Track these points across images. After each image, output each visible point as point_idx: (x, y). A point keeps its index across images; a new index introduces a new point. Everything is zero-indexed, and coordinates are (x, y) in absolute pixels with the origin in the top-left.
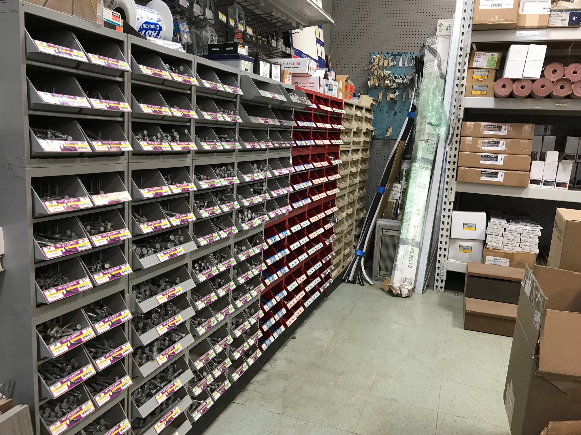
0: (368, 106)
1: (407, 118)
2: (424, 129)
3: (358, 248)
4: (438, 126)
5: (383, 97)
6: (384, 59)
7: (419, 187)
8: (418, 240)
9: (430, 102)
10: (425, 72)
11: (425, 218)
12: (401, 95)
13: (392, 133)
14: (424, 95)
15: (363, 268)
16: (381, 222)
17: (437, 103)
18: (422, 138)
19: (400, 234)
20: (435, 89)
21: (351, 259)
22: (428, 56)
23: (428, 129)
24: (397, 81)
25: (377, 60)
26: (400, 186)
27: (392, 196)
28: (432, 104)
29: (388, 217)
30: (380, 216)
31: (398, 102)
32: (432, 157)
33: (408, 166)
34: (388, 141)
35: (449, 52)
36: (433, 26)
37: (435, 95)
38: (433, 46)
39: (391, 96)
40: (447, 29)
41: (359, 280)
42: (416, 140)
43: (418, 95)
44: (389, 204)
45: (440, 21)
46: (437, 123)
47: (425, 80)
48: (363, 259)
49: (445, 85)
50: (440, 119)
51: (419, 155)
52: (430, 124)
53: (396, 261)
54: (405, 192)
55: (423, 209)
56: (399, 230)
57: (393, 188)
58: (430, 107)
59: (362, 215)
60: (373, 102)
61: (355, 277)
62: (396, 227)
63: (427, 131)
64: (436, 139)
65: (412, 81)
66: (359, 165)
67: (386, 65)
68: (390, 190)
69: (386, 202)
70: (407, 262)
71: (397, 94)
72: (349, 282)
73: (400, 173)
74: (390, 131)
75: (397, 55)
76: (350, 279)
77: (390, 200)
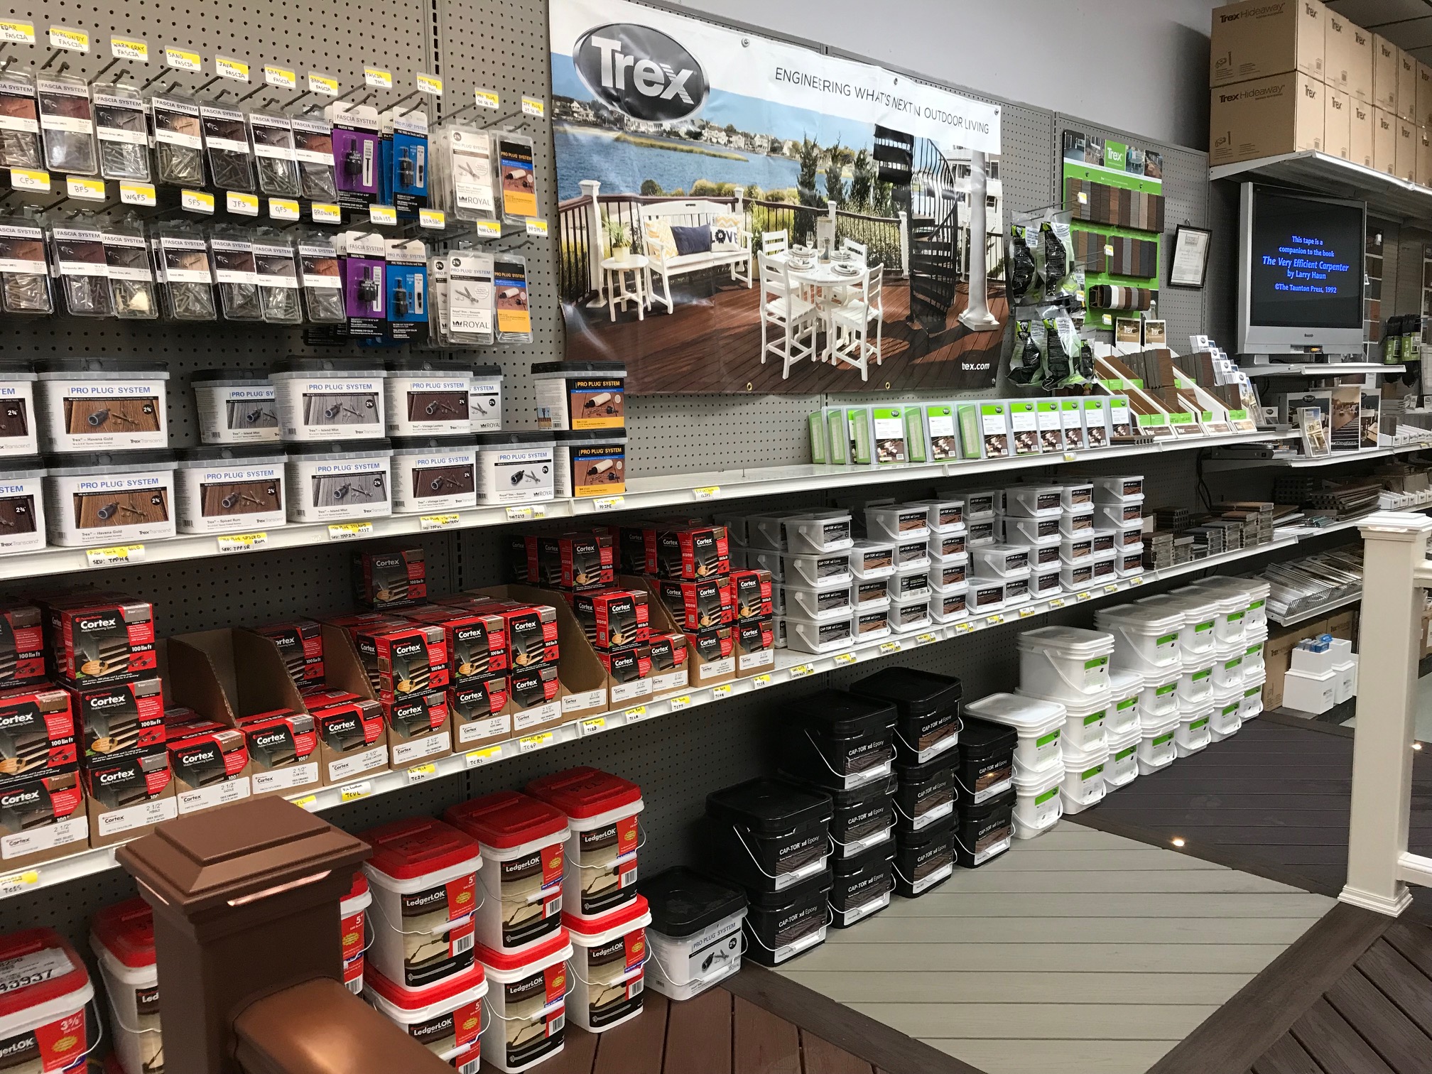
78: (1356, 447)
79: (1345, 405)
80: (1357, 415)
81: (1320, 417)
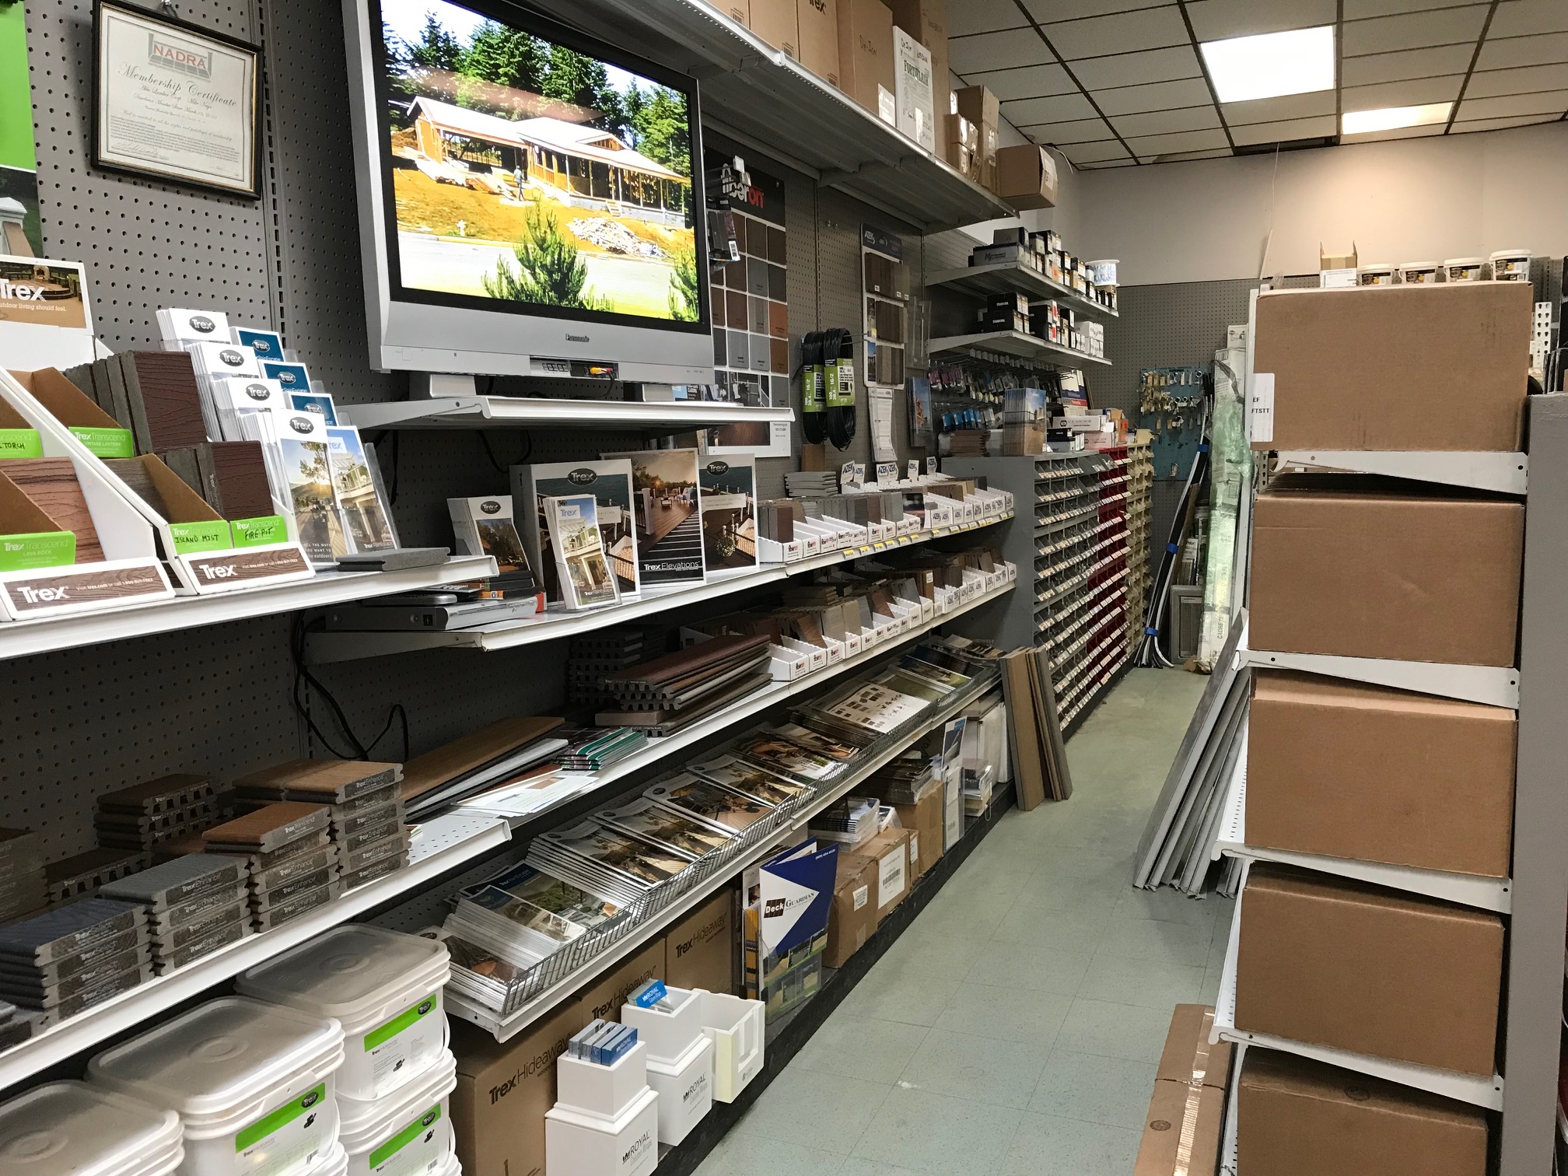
0: (1148, 442)
1: (1199, 453)
2: (1222, 468)
3: (1148, 626)
4: (1240, 462)
5: (1162, 425)
6: (1160, 376)
7: (1222, 540)
8: (1227, 605)
9: (1227, 434)
10: (1217, 395)
11: (1233, 578)
12: (1187, 421)
13: (1178, 472)
14: (1218, 425)
15: (1157, 649)
16: (1175, 588)
17: (1235, 434)
18: (1220, 479)
19: (1203, 599)
20: (1231, 418)
21: (1141, 639)
22: (1219, 375)
23: (1228, 468)
24: (1179, 404)
25: (1150, 380)
26: (1196, 541)
27: (1186, 556)
28: (1230, 436)
29: (1184, 583)
30: (1174, 582)
31: (1183, 431)
32: (1235, 502)
33: (1205, 514)
34: (1174, 483)
35: (1245, 368)
36: (1222, 333)
37: (1232, 427)
38: (1224, 362)
39: (1174, 424)
40: (1241, 337)
41: (1153, 663)
42: (1213, 481)
43: (1210, 424)
44: (1183, 566)
45: (1230, 328)
46: (1238, 459)
47: (1218, 407)
48: (1156, 639)
49: (1244, 411)
50: (1241, 454)
51: (1219, 501)
52: (1229, 461)
53: (1202, 632)
54: (1204, 549)
55: (1229, 566)
56: (1202, 596)
57: (1188, 545)
58: (1228, 440)
59: (1149, 583)
60: (1152, 437)
61: (1150, 658)
62: (1197, 592)
63: (1226, 471)
64: (1238, 479)
65: (1200, 405)
66: (1143, 518)
67: (1162, 384)
68: (1184, 547)
69: (1179, 565)
70: (1215, 632)
71: (1182, 421)
72: (1143, 666)
73: (1194, 524)
74: (1175, 469)
75: (1178, 371)
76: (1144, 662)
77: (1184, 561)
78: (698, 574)
79: (671, 487)
80: (694, 507)
81: (598, 516)
